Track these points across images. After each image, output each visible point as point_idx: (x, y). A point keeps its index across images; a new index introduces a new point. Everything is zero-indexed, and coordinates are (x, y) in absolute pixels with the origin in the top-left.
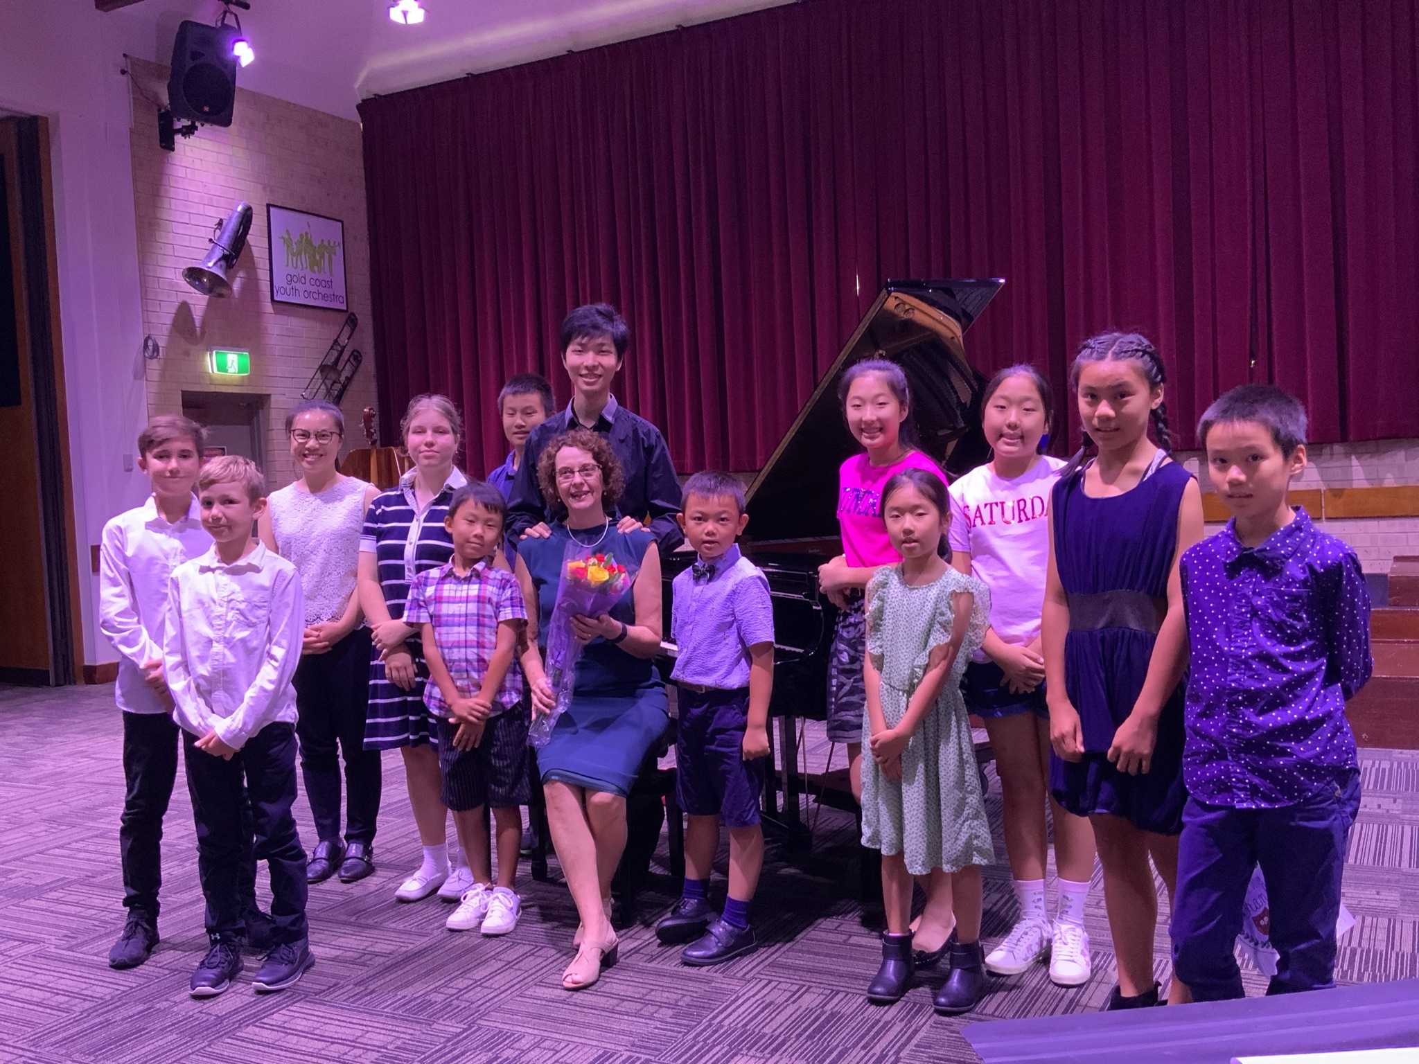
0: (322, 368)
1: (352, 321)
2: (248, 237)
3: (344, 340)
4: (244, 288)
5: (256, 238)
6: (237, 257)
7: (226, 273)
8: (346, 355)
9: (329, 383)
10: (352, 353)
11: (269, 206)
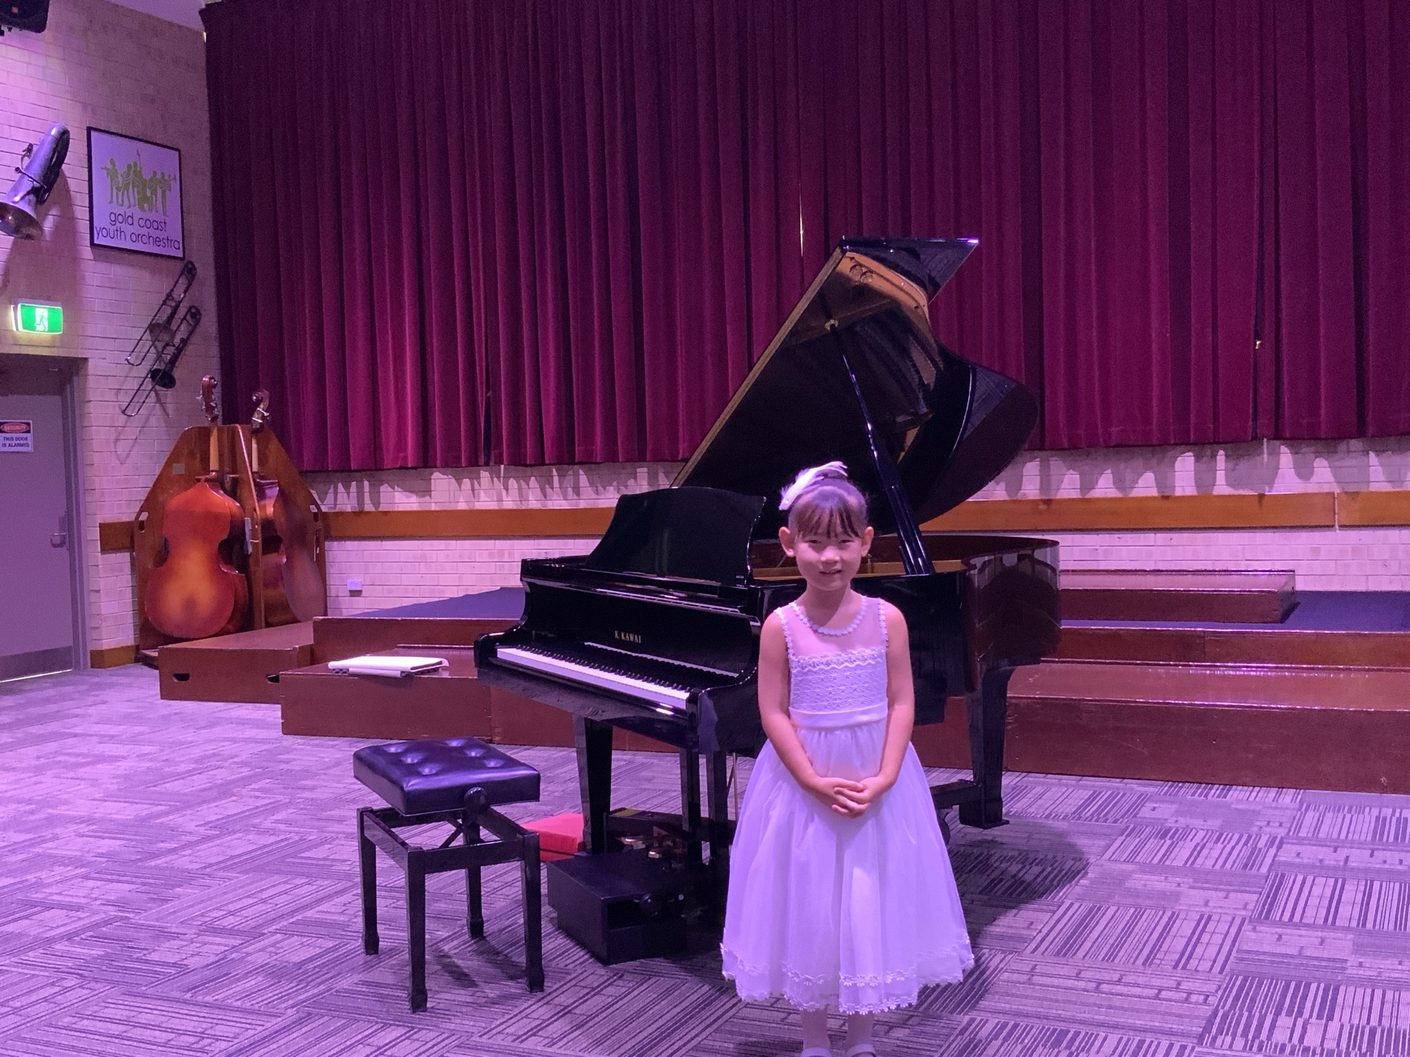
0: (152, 328)
1: (189, 271)
2: (64, 166)
3: (179, 293)
4: (57, 228)
5: (73, 168)
6: (49, 190)
7: (35, 210)
8: (182, 311)
9: (160, 345)
10: (189, 310)
11: (89, 129)
